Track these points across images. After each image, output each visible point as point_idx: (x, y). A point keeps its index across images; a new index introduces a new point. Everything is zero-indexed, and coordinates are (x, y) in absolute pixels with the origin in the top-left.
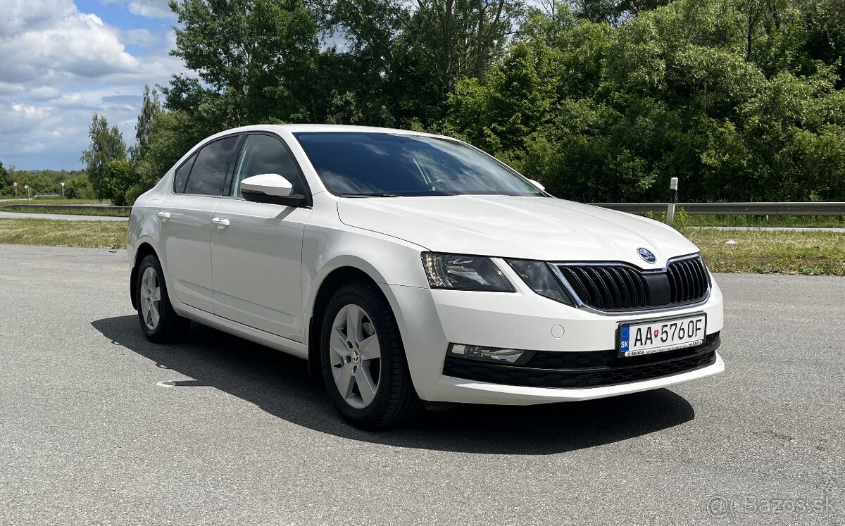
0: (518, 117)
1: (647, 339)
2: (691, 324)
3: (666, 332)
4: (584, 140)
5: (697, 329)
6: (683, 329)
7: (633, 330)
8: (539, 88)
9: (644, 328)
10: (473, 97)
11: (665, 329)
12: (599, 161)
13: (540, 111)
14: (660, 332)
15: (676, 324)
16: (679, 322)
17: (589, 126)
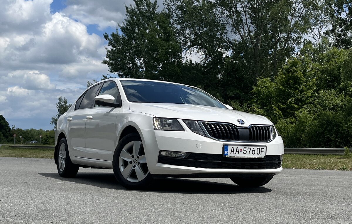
0: (292, 100)
1: (236, 152)
2: (258, 149)
3: (246, 151)
4: (330, 113)
5: (261, 152)
6: (254, 151)
7: (230, 148)
8: (305, 84)
9: (235, 148)
10: (268, 89)
11: (245, 149)
12: (338, 125)
13: (305, 97)
14: (243, 150)
15: (251, 148)
16: (252, 148)
17: (334, 105)
